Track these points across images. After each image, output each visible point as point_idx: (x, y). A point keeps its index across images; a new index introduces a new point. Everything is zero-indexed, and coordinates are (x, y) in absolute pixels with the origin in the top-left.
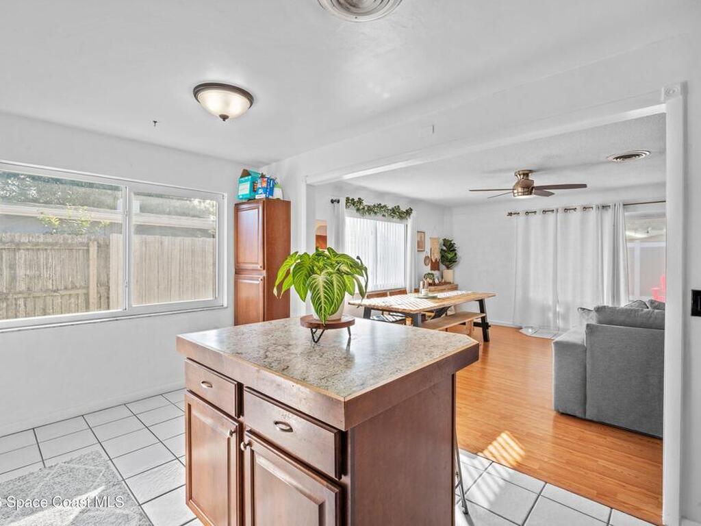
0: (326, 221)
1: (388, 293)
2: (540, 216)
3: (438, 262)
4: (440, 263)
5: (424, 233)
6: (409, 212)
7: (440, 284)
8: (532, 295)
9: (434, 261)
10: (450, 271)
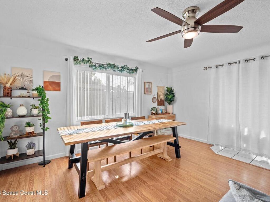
0: (60, 72)
1: (104, 121)
2: (227, 67)
3: (164, 101)
4: (165, 101)
5: (152, 83)
6: (136, 70)
7: (162, 113)
8: (220, 123)
9: (160, 100)
10: (170, 106)
